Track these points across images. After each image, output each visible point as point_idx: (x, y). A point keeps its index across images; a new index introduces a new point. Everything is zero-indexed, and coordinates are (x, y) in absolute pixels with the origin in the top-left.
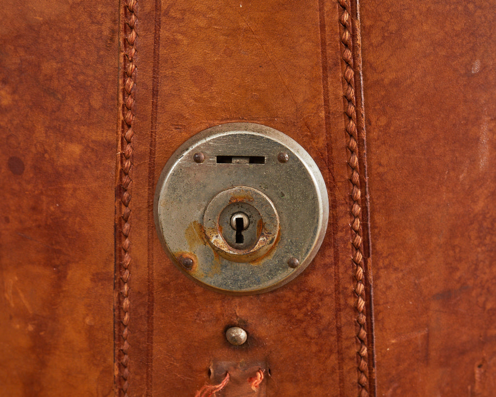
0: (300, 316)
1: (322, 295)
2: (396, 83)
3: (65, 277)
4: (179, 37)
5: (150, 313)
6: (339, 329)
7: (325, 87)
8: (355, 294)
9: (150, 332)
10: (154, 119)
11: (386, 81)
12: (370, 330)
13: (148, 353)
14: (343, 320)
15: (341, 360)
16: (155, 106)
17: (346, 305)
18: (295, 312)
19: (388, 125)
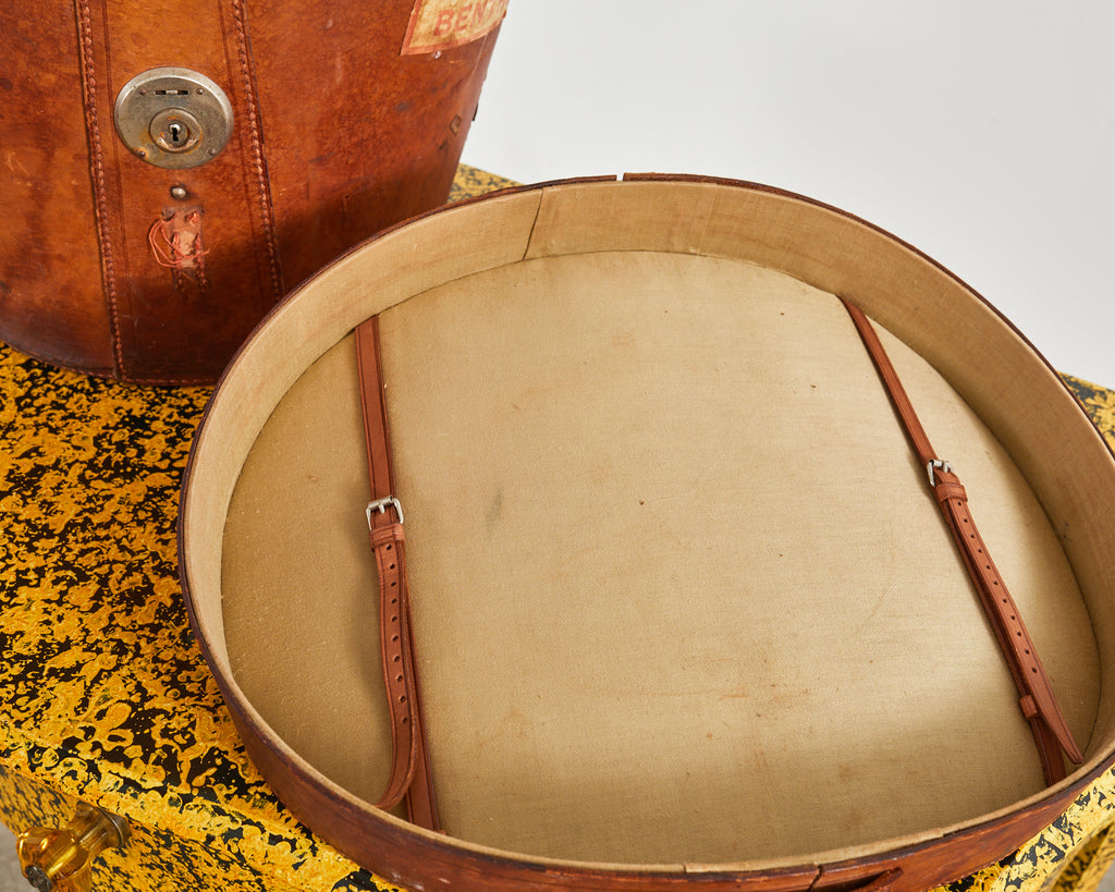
0: (220, 180)
1: (234, 168)
2: (273, 39)
3: (53, 156)
4: (121, 14)
5: (118, 181)
6: (246, 186)
7: (225, 45)
8: (255, 166)
9: (120, 191)
10: (109, 65)
11: (267, 38)
12: (267, 184)
13: (120, 204)
14: (249, 181)
15: (249, 203)
16: (108, 57)
17: (250, 172)
18: (216, 177)
19: (271, 64)
